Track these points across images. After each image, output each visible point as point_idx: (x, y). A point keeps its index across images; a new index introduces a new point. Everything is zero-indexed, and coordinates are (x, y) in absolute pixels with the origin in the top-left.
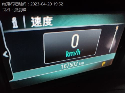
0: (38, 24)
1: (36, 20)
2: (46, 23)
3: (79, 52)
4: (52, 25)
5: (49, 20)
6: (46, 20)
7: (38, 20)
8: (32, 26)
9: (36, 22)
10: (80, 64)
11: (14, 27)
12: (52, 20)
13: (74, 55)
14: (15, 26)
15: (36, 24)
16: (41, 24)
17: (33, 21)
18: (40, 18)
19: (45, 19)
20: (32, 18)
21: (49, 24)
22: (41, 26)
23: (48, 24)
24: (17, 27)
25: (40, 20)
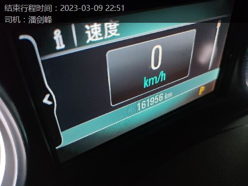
1: (92, 30)
2: (110, 32)
3: (163, 76)
4: (118, 35)
5: (113, 27)
6: (108, 27)
7: (96, 29)
8: (88, 42)
9: (93, 32)
10: (166, 97)
11: (58, 48)
12: (118, 25)
13: (156, 83)
14: (60, 45)
15: (93, 37)
16: (101, 35)
17: (88, 32)
18: (100, 25)
19: (108, 25)
20: (87, 27)
21: (114, 34)
22: (102, 38)
23: (112, 35)
24: (63, 46)
25: (99, 28)
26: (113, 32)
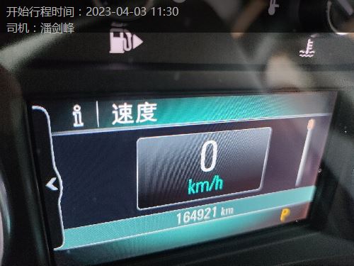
0: (126, 119)
1: (121, 111)
2: (142, 115)
3: (219, 183)
4: (155, 120)
5: (149, 110)
6: (142, 109)
7: (125, 110)
8: (114, 123)
9: (121, 113)
10: (222, 213)
11: (76, 125)
12: (155, 109)
13: (207, 190)
14: (78, 122)
15: (121, 118)
16: (131, 118)
17: (115, 112)
18: (131, 106)
20: (114, 106)
21: (149, 119)
22: (132, 122)
23: (147, 119)
24: (82, 124)
25: (130, 110)
26: (148, 116)
